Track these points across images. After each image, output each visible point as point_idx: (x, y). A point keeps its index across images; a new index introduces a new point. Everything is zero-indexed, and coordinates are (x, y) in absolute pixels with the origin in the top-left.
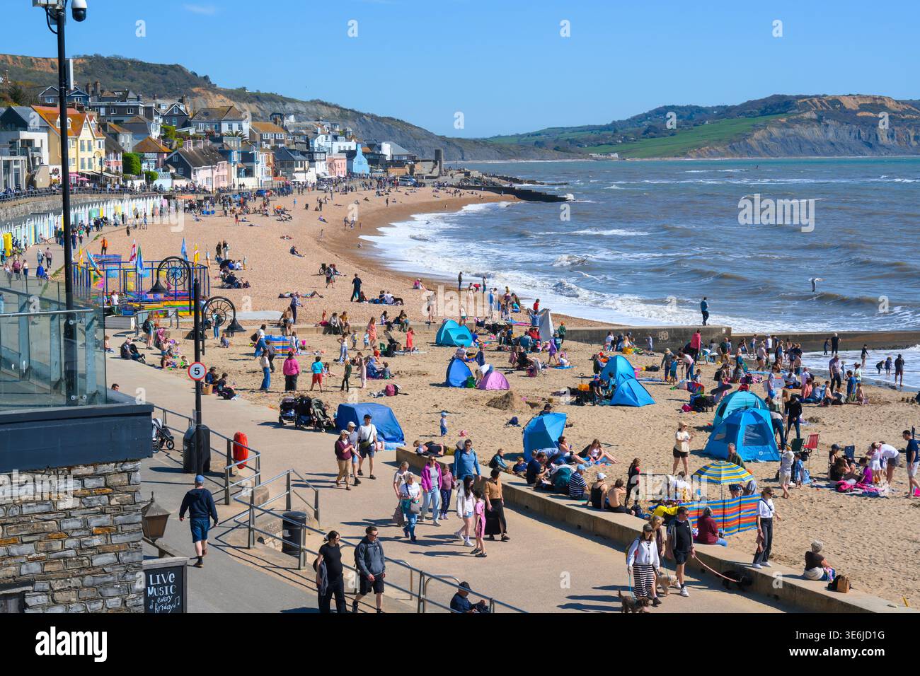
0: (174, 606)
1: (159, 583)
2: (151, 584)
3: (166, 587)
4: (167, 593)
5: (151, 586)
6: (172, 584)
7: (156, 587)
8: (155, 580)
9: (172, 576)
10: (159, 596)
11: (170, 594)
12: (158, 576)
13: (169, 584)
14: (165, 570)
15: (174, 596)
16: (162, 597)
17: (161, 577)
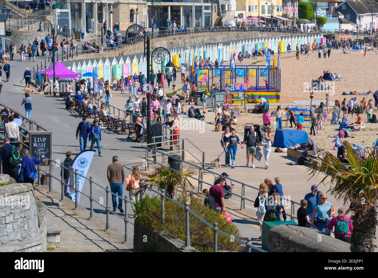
0: (46, 153)
1: (38, 141)
2: (35, 141)
3: (42, 144)
4: (42, 146)
5: (35, 143)
6: (45, 142)
7: (37, 143)
8: (37, 140)
9: (44, 139)
10: (39, 147)
11: (44, 147)
12: (38, 138)
13: (43, 142)
14: (42, 136)
15: (46, 148)
16: (40, 148)
17: (39, 139)
